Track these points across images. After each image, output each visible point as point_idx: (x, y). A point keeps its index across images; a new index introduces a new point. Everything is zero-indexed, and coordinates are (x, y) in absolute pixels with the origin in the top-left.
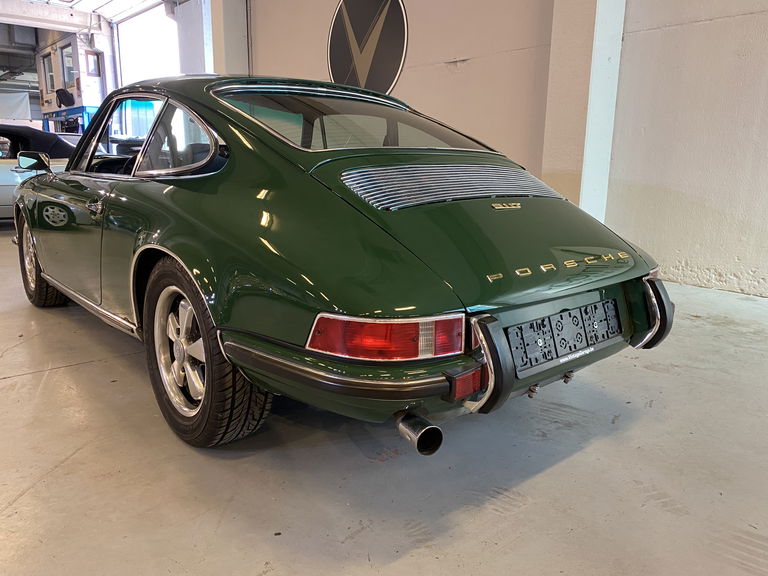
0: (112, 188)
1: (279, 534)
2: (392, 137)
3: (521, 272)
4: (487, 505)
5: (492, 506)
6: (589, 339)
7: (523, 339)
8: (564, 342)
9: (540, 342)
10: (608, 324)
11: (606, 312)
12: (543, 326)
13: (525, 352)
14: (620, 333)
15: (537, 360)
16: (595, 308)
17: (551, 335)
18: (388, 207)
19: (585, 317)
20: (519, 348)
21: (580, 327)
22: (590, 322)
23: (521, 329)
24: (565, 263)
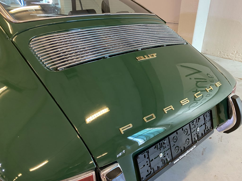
3: (147, 119)
6: (193, 140)
7: (148, 158)
8: (177, 148)
9: (161, 155)
10: (206, 126)
11: (205, 119)
12: (164, 143)
13: (150, 166)
14: (213, 128)
15: (158, 167)
16: (199, 119)
17: (169, 147)
18: (57, 67)
19: (192, 126)
20: (146, 165)
21: (188, 134)
22: (195, 129)
23: (148, 152)
24: (181, 102)
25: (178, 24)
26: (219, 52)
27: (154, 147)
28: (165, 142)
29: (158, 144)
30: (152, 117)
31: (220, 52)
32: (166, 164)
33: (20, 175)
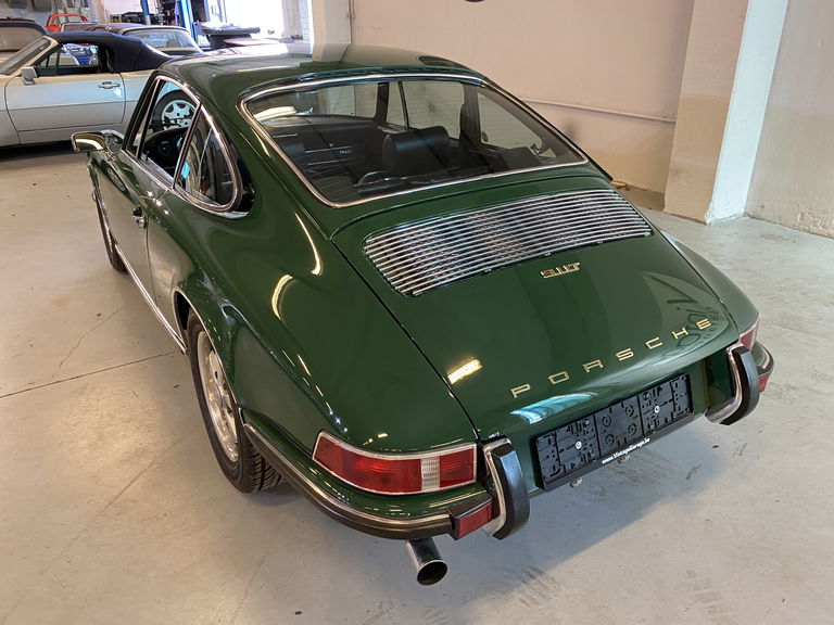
0: (161, 194)
1: (300, 613)
2: (469, 123)
3: (555, 379)
4: (515, 592)
5: (520, 596)
6: (646, 427)
7: (556, 445)
8: (610, 438)
9: (579, 445)
10: (675, 405)
11: (673, 391)
12: (585, 425)
13: (558, 459)
14: (691, 411)
15: (573, 465)
16: (659, 389)
17: (594, 433)
18: (411, 291)
19: (643, 403)
20: (551, 457)
21: (634, 415)
22: (650, 407)
23: (555, 435)
24: (617, 355)
25: (674, 123)
26: (800, 215)
27: (566, 428)
28: (587, 422)
29: (574, 424)
30: (563, 376)
31: (803, 215)
32: (589, 462)
33: (371, 440)
